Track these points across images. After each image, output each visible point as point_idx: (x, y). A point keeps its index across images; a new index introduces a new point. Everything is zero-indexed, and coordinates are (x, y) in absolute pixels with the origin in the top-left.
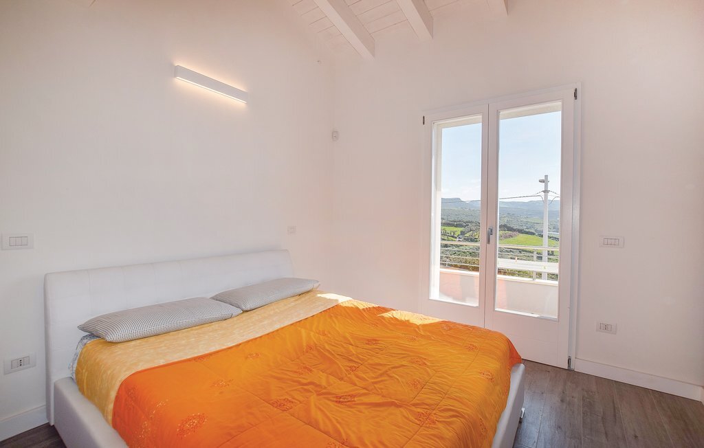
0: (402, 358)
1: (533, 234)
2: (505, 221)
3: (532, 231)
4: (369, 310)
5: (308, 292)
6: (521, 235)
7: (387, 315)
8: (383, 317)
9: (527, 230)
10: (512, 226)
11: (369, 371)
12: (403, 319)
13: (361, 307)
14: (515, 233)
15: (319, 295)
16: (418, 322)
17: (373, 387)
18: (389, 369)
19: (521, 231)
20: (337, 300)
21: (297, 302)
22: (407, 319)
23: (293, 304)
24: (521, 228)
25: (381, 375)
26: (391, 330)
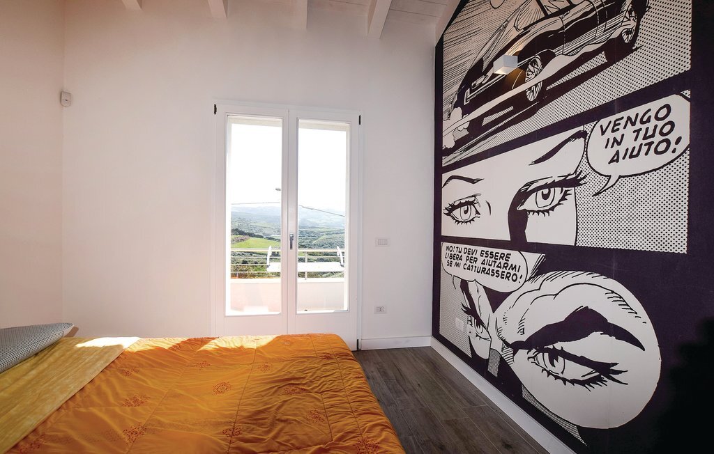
0: (276, 392)
1: (261, 237)
2: (236, 226)
3: (261, 234)
4: (177, 347)
5: (53, 346)
6: (251, 238)
7: (208, 347)
8: (206, 351)
9: (256, 234)
10: (243, 230)
11: (253, 426)
12: (233, 347)
13: (166, 347)
14: (246, 236)
15: (79, 346)
16: (253, 346)
17: (277, 445)
18: (276, 413)
19: (251, 235)
20: (119, 346)
21: (41, 367)
22: (238, 345)
23: (34, 372)
24: (251, 232)
25: (273, 425)
26: (231, 365)
